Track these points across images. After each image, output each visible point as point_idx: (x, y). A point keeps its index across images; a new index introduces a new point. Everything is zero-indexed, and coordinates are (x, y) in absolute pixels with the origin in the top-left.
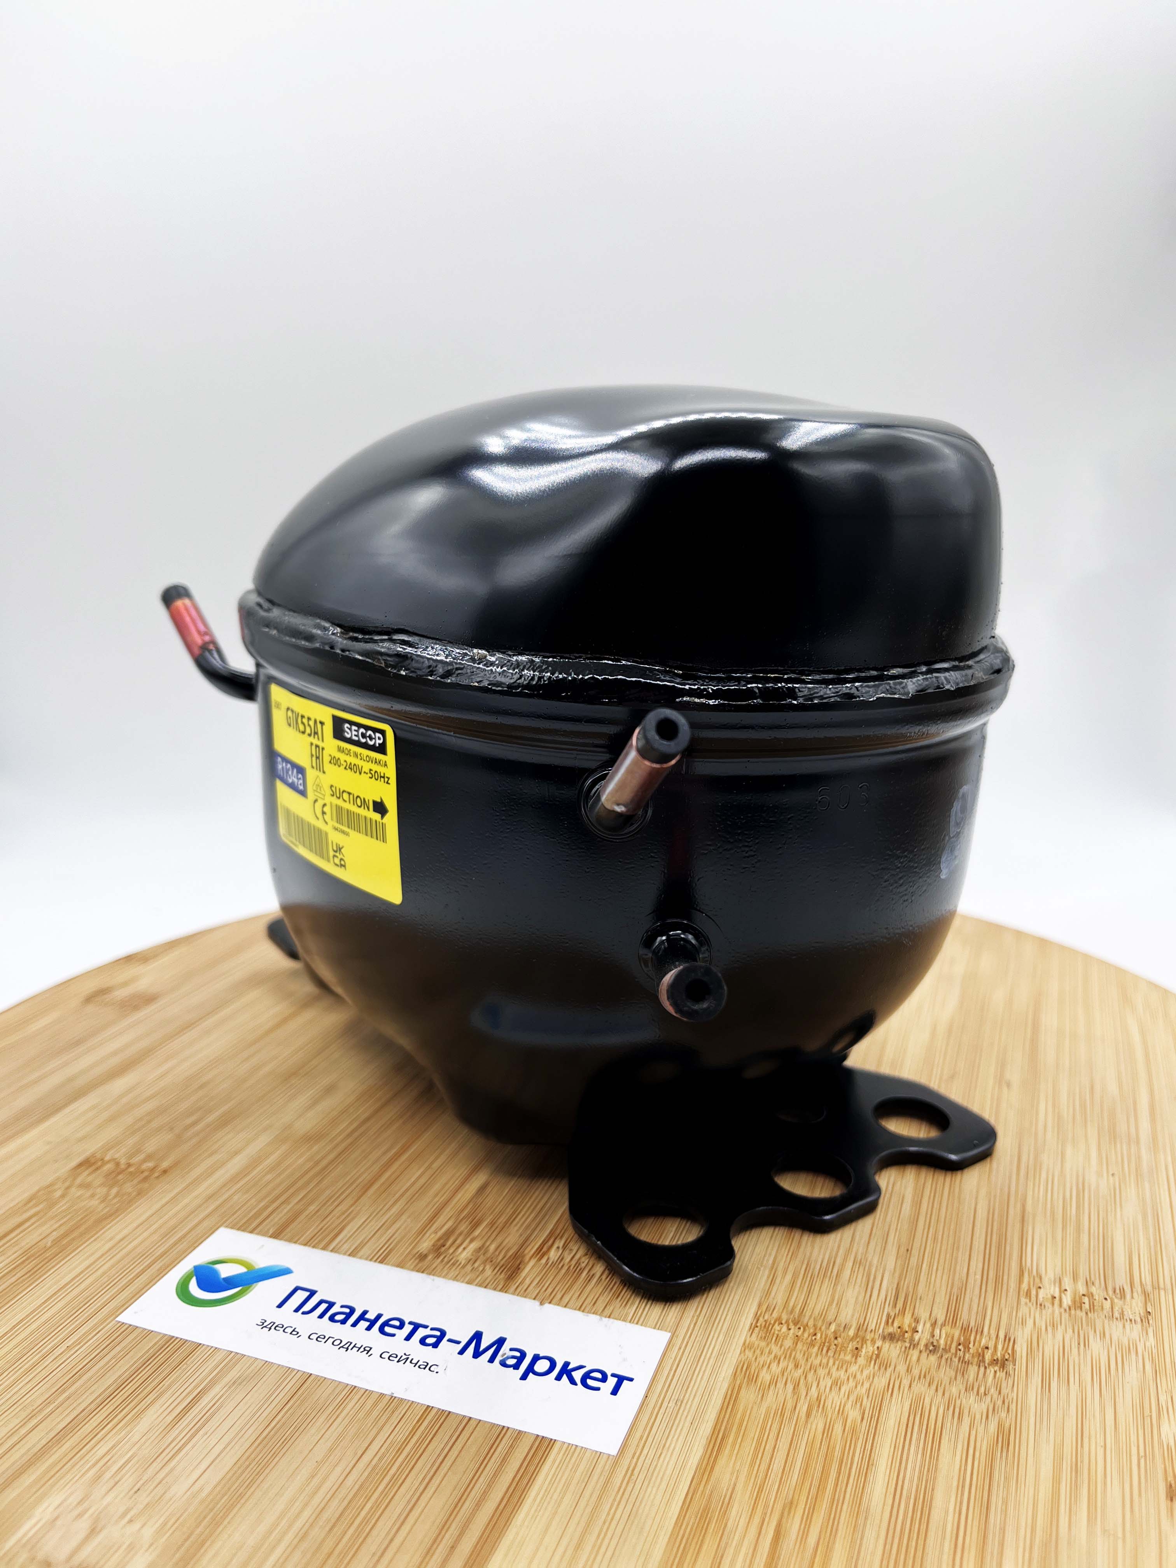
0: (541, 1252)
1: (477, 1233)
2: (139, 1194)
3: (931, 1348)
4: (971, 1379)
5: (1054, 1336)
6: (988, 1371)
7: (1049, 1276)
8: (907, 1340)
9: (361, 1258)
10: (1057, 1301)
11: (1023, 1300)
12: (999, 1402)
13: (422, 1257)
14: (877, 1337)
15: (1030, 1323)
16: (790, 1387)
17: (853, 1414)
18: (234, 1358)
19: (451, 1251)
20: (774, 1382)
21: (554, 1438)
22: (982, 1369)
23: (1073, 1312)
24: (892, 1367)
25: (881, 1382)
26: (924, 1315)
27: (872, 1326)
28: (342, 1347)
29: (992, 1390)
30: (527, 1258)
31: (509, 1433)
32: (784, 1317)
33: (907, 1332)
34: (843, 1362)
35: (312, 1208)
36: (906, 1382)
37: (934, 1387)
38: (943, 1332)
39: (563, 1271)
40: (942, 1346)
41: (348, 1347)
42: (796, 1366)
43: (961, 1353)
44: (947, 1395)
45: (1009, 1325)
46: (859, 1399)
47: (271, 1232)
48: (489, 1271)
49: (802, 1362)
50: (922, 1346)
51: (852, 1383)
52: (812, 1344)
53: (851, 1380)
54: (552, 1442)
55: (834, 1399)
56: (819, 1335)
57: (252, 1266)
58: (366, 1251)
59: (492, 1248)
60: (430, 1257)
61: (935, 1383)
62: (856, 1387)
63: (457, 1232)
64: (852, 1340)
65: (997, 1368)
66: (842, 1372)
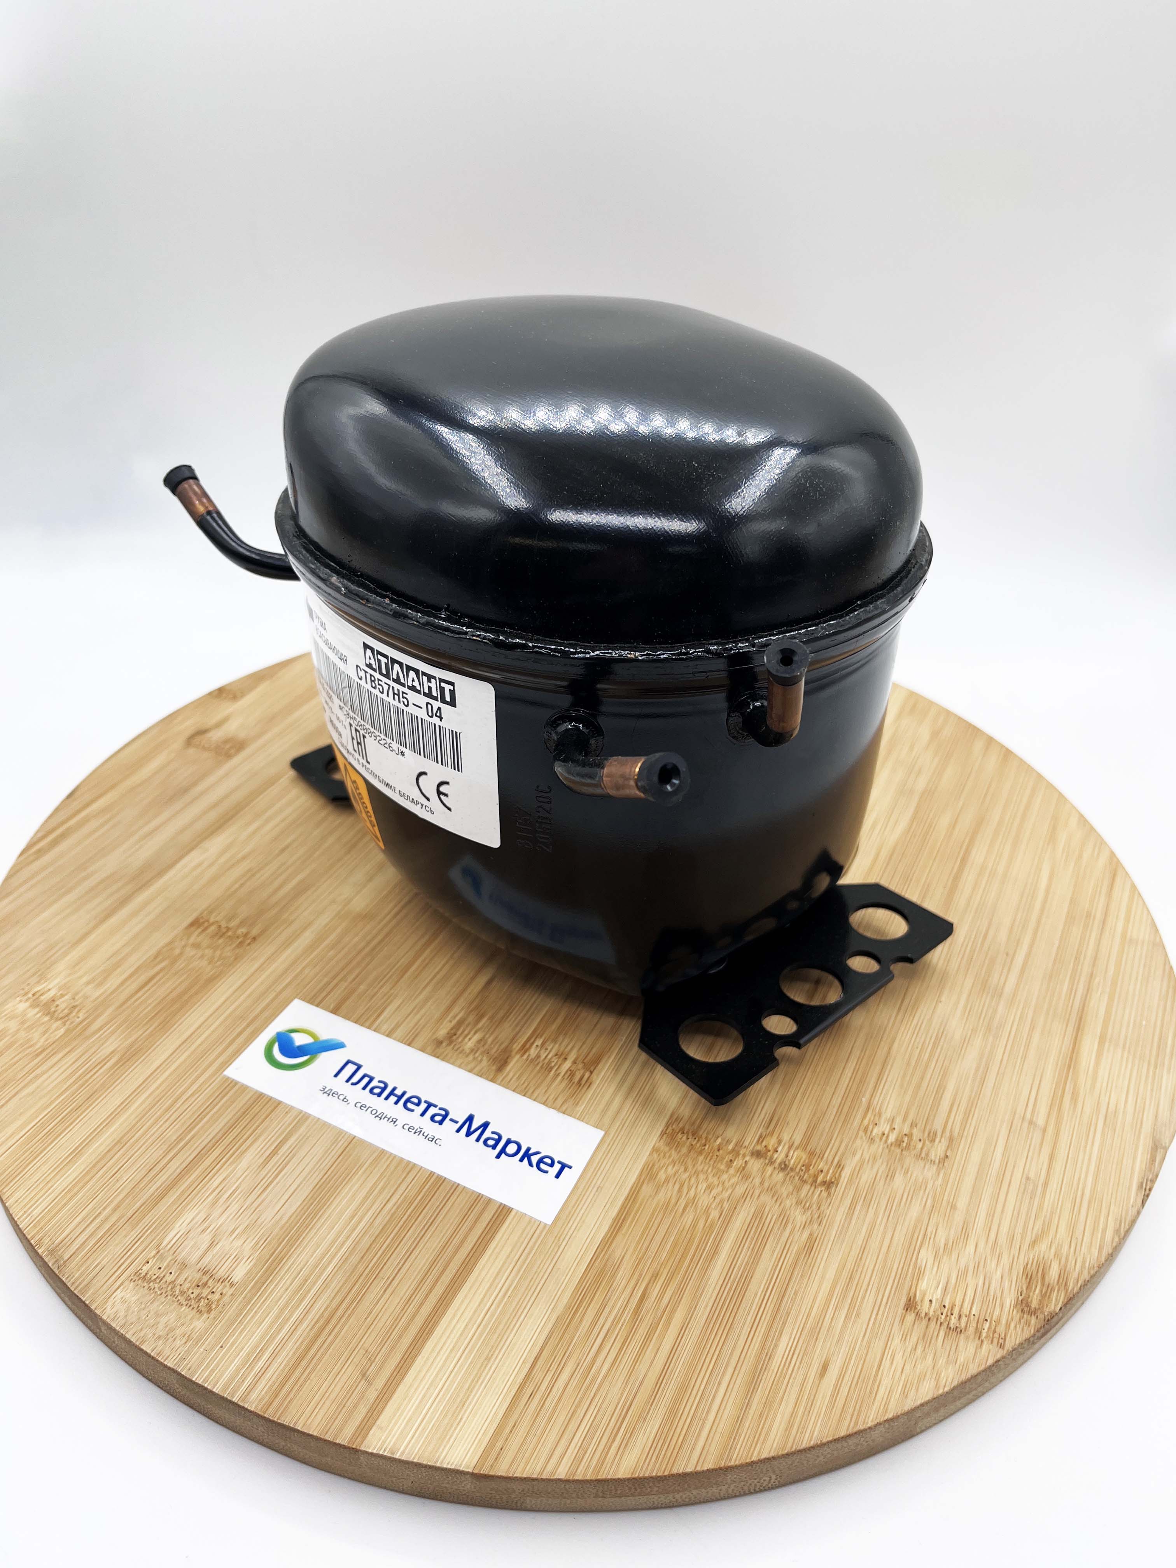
0: (524, 1049)
1: (480, 1025)
2: (236, 959)
3: (783, 1166)
4: (802, 1195)
5: (872, 1166)
6: (816, 1190)
7: (887, 1114)
8: (768, 1158)
9: (395, 1039)
10: (884, 1138)
11: (861, 1133)
12: (816, 1216)
13: (439, 1043)
14: (747, 1152)
15: (858, 1156)
16: (677, 1187)
17: (714, 1214)
18: (303, 1117)
19: (460, 1040)
20: (667, 1181)
21: (512, 1207)
22: (813, 1188)
23: (893, 1148)
24: (751, 1179)
25: (740, 1190)
26: (786, 1137)
27: (746, 1143)
28: (377, 1116)
29: (814, 1206)
30: (513, 1053)
31: (482, 1200)
32: (687, 1128)
33: (769, 1151)
34: (719, 1170)
35: (362, 988)
36: (757, 1192)
37: (775, 1198)
38: (796, 1153)
39: (538, 1068)
40: (790, 1166)
41: (380, 1116)
42: (685, 1170)
43: (802, 1173)
44: (782, 1205)
45: (843, 1154)
46: (721, 1202)
47: (332, 1007)
48: (485, 1062)
49: (690, 1167)
50: (777, 1165)
51: (720, 1188)
52: (700, 1153)
53: (720, 1185)
54: (510, 1210)
55: (704, 1200)
56: (707, 1146)
57: (318, 1038)
58: (399, 1032)
59: (490, 1040)
60: (444, 1044)
61: (777, 1196)
62: (722, 1192)
63: (467, 1022)
64: (730, 1153)
65: (823, 1188)
66: (716, 1179)
